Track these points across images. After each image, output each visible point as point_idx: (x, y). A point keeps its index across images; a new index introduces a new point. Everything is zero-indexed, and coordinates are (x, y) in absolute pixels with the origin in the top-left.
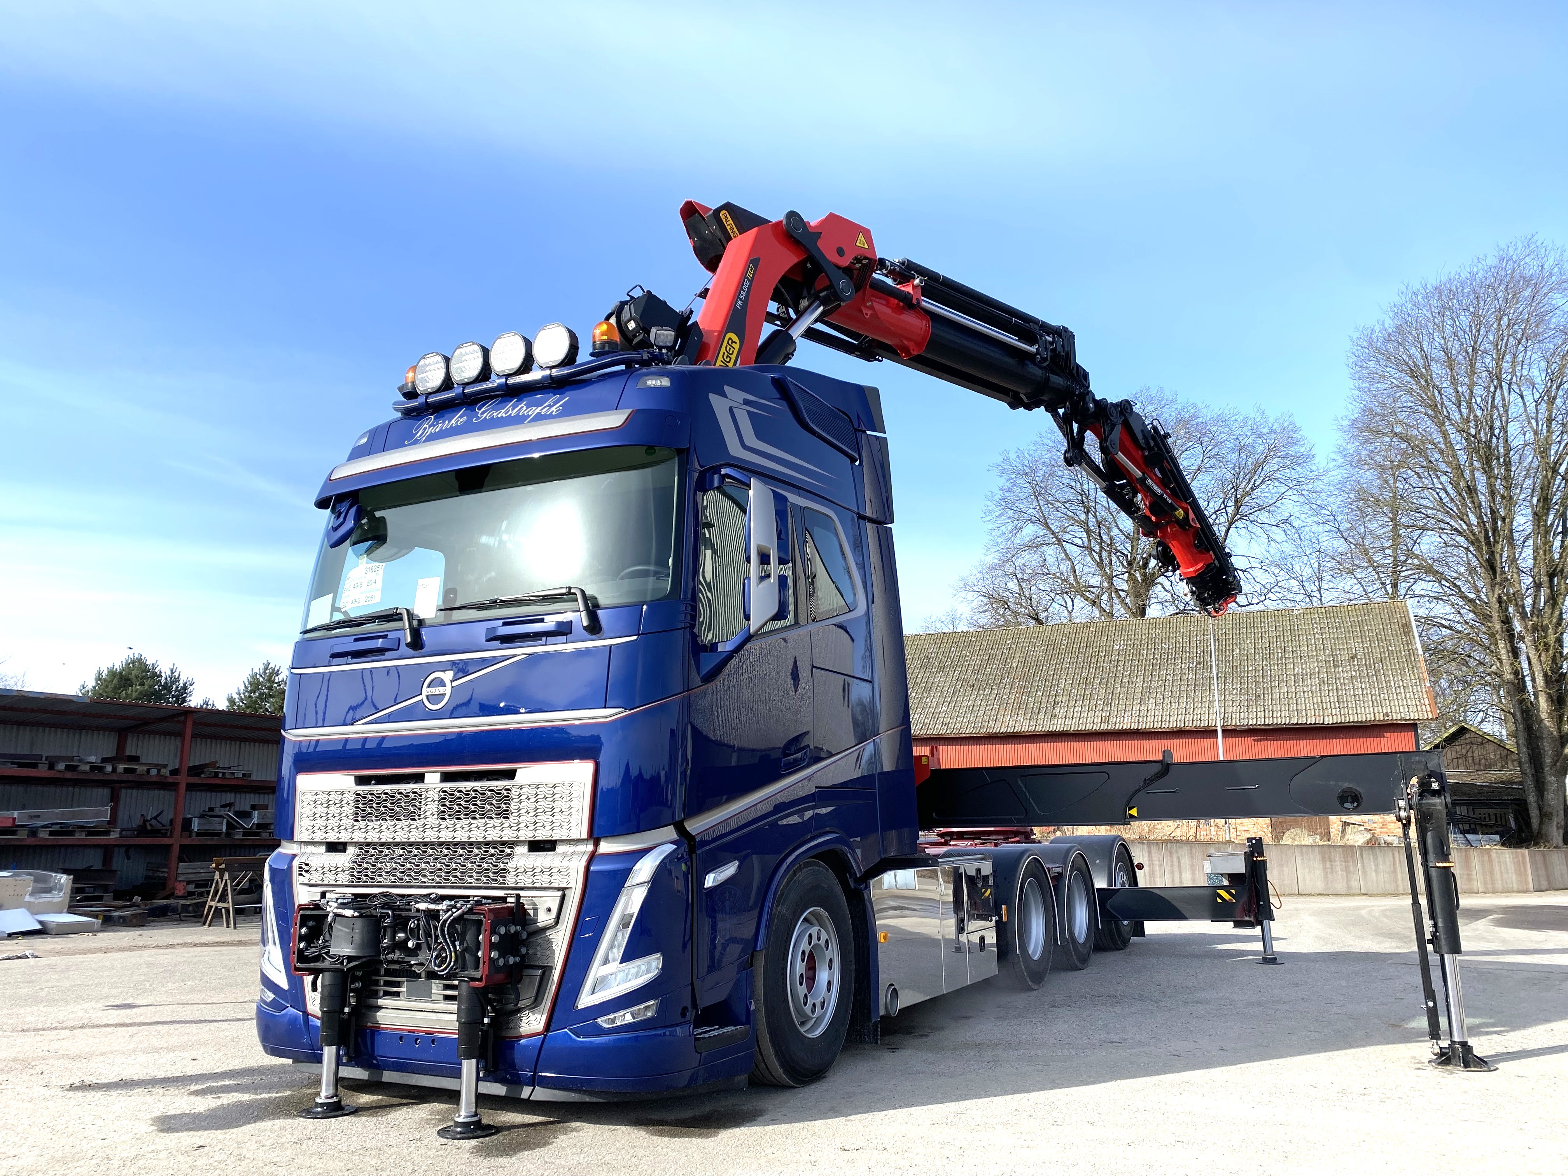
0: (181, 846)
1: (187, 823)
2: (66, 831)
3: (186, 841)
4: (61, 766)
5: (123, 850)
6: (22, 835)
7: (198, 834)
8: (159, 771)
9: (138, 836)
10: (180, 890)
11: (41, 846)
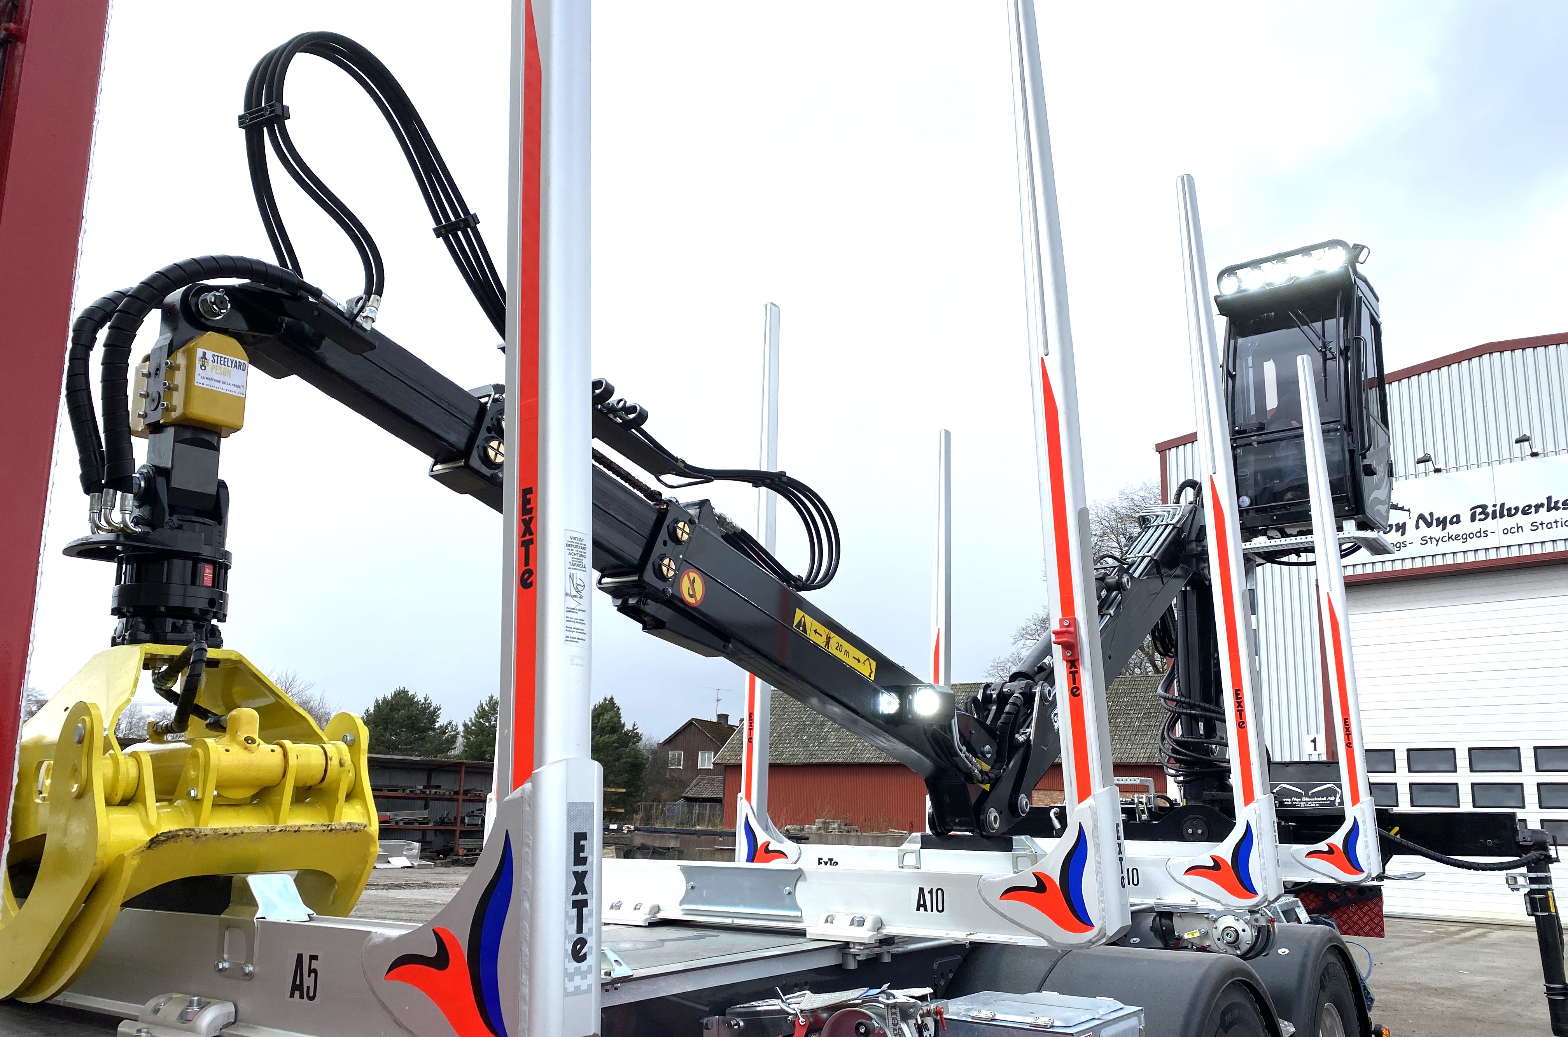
0: (460, 830)
1: (463, 819)
2: (411, 822)
3: (463, 829)
4: (408, 791)
5: (433, 831)
6: (393, 824)
7: (468, 825)
8: (450, 793)
9: (440, 825)
10: (461, 852)
11: (400, 829)
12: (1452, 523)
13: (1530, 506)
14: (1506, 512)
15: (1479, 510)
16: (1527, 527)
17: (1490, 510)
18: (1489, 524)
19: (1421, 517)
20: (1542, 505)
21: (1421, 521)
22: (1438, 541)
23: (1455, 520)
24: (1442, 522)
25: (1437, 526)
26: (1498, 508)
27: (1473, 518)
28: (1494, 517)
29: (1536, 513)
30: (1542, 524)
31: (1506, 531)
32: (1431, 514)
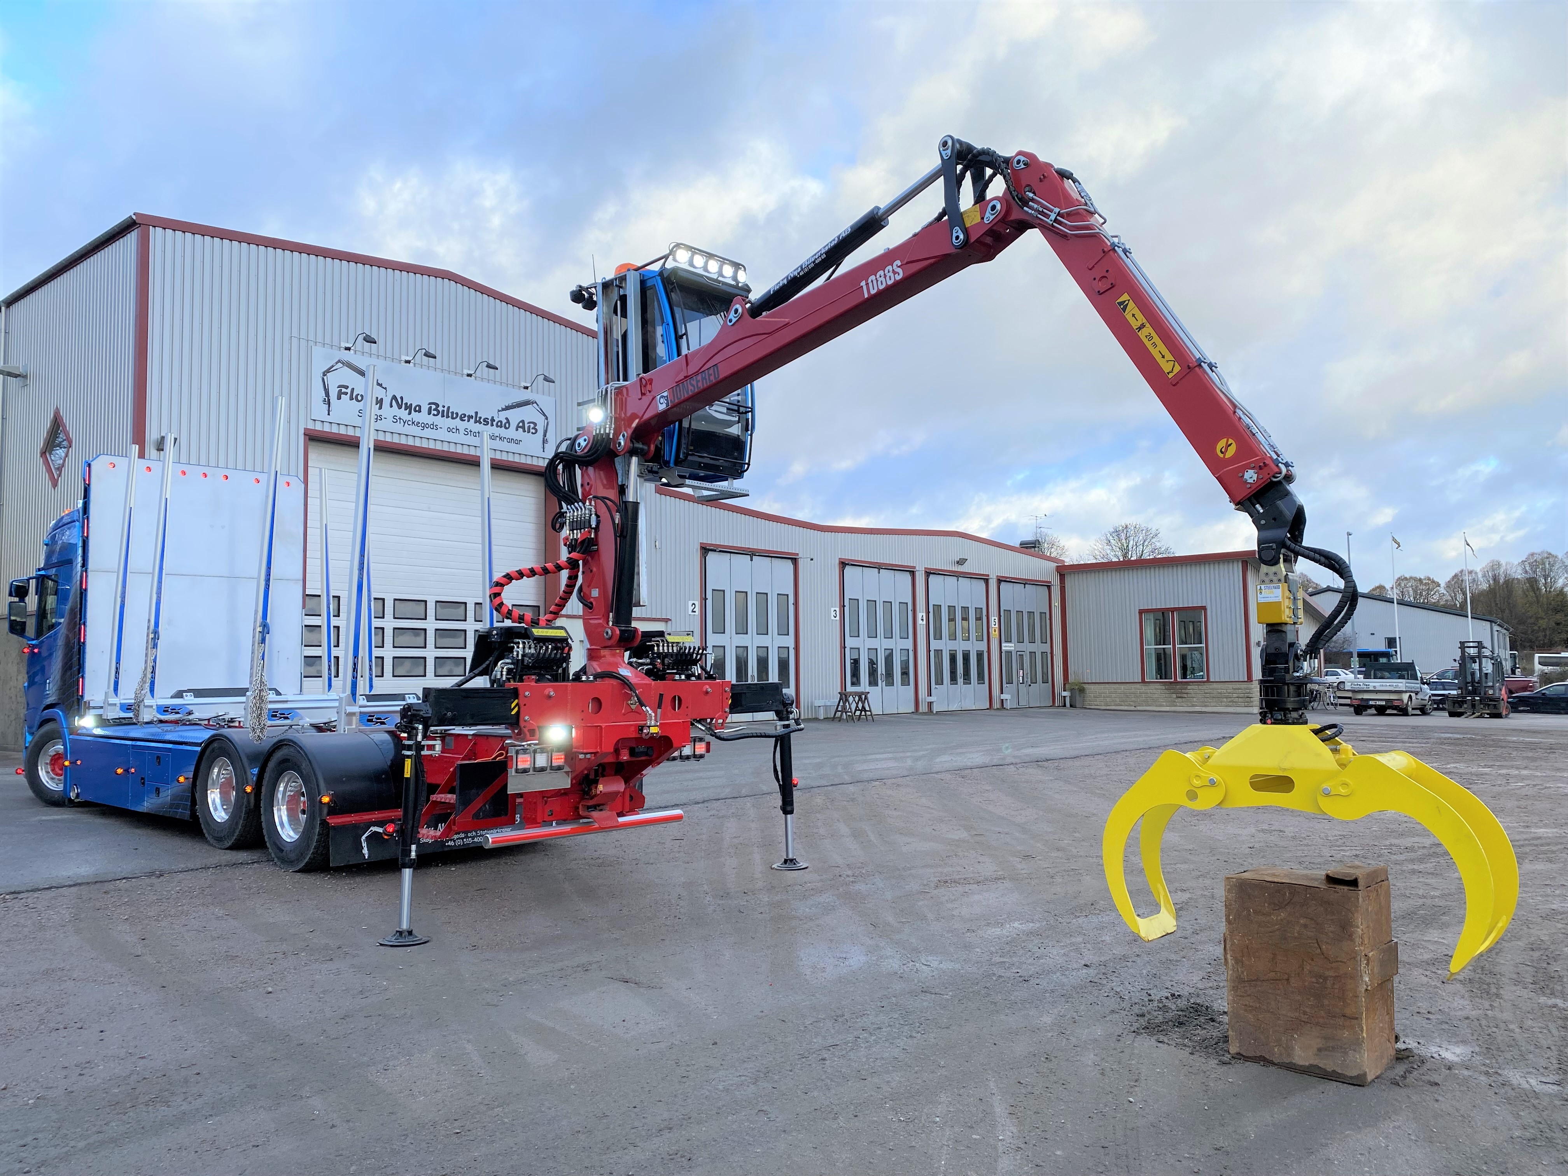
12: (415, 411)
13: (465, 415)
14: (450, 415)
15: (434, 407)
16: (462, 431)
17: (440, 409)
18: (438, 420)
19: (394, 397)
20: (472, 417)
21: (394, 402)
22: (405, 423)
23: (417, 409)
24: (408, 407)
25: (406, 410)
26: (445, 409)
27: (429, 413)
28: (443, 416)
29: (469, 421)
30: (471, 431)
31: (450, 430)
32: (402, 398)
